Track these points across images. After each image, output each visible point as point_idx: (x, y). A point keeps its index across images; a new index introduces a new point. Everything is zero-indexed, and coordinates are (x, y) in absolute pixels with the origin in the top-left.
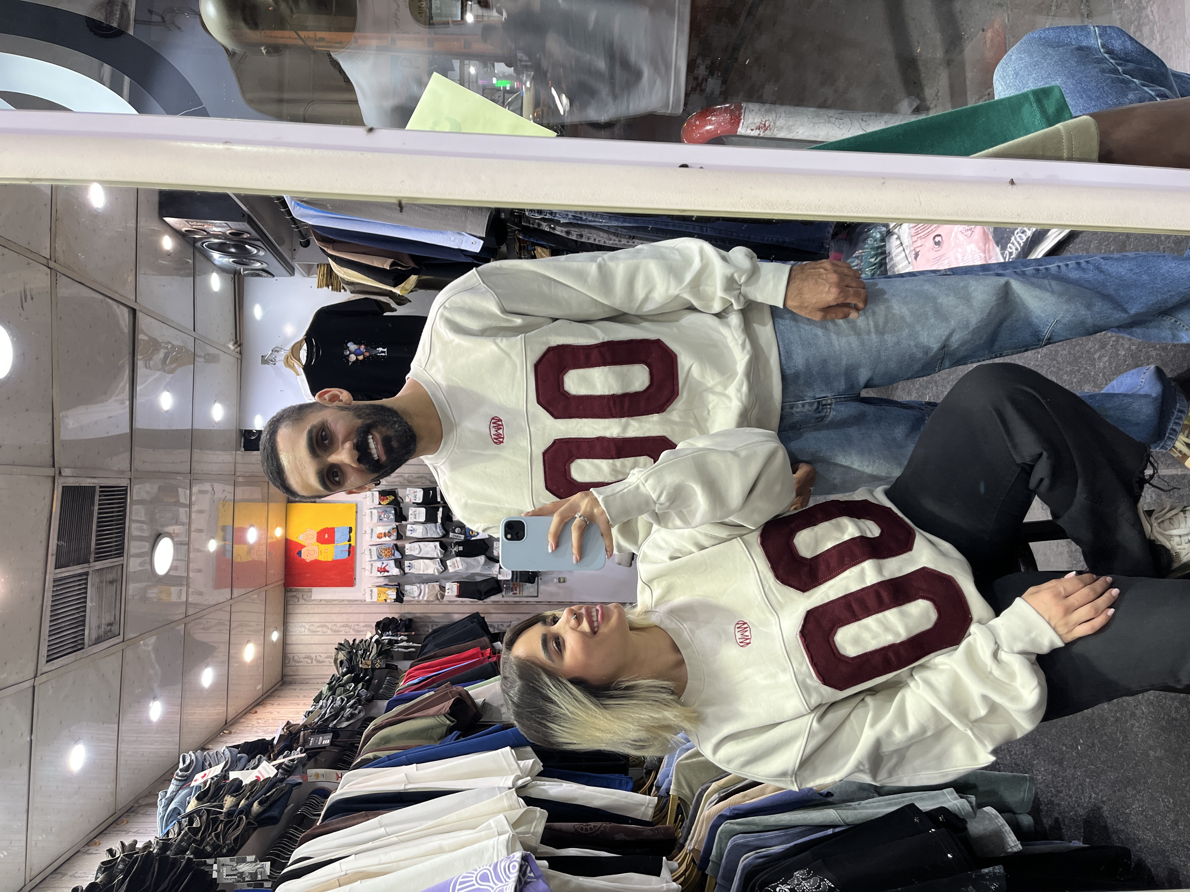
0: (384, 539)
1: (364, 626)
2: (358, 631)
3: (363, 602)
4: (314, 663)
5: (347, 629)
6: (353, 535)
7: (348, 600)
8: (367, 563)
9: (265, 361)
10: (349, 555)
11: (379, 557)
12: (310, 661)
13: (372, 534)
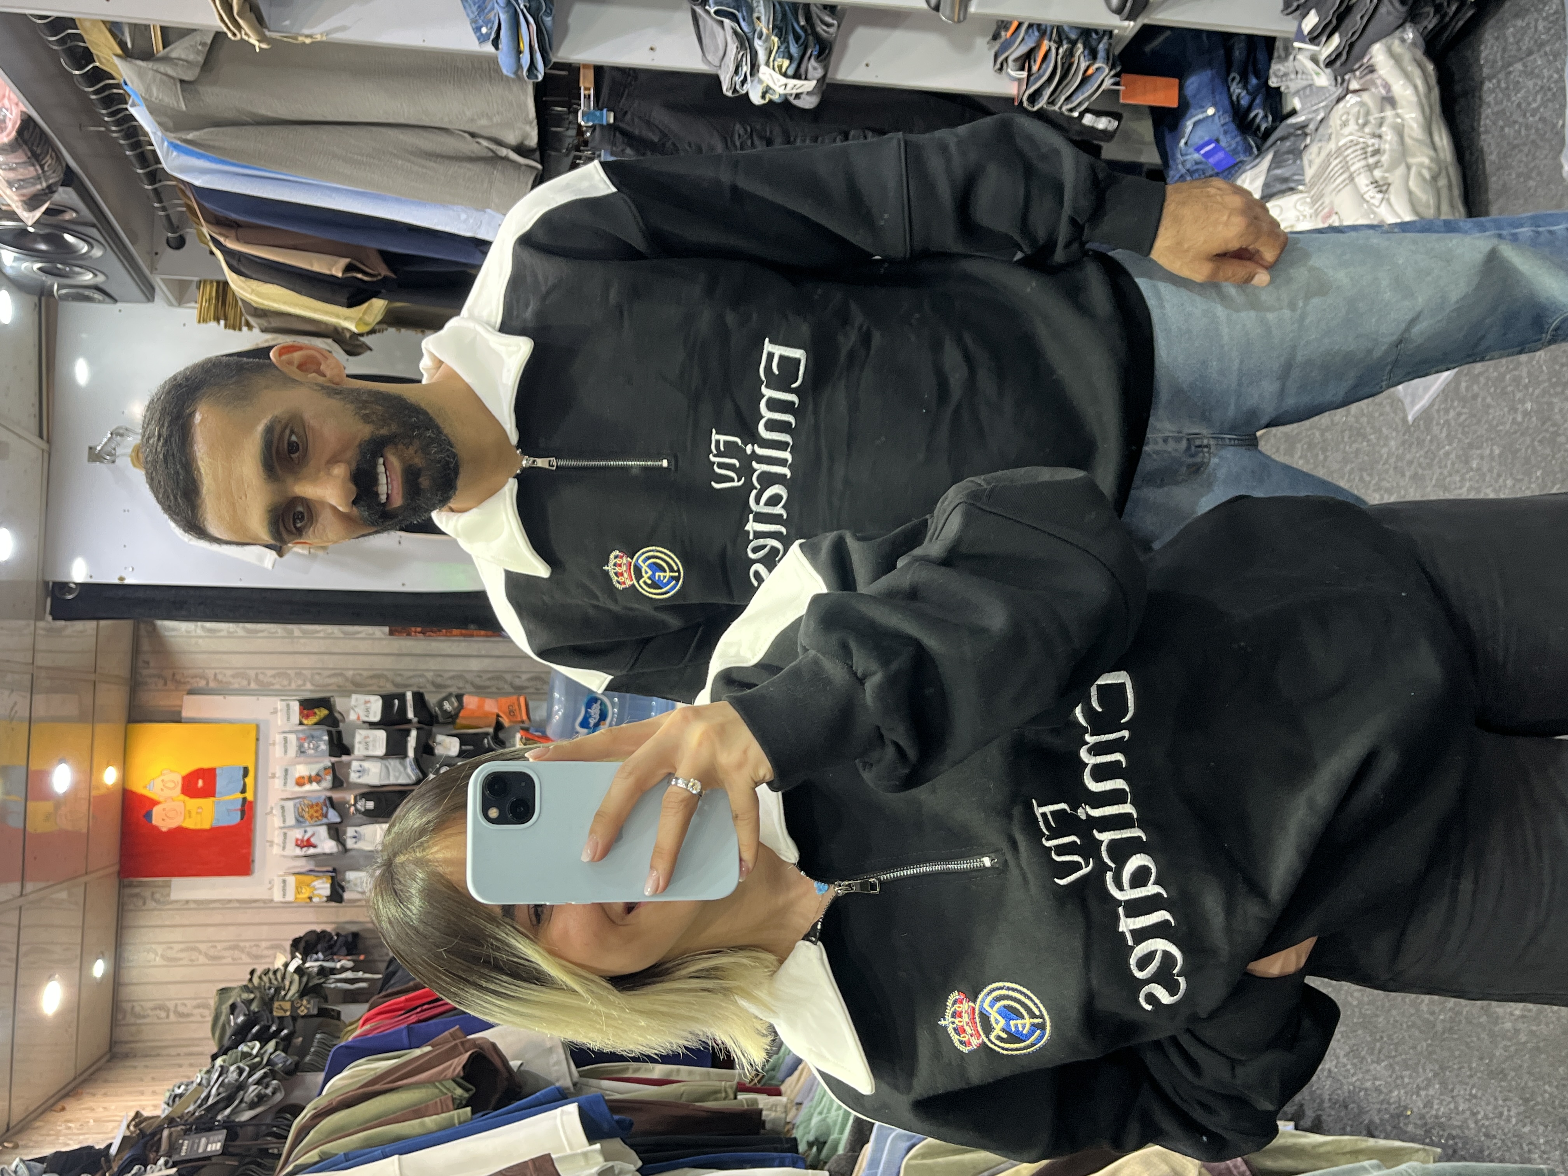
0: (308, 787)
1: (268, 948)
2: (257, 957)
3: (268, 903)
4: (173, 1018)
5: (237, 953)
6: (249, 780)
7: (238, 901)
8: (276, 832)
9: (95, 456)
10: (242, 818)
11: (300, 821)
12: (163, 1014)
13: (286, 778)
